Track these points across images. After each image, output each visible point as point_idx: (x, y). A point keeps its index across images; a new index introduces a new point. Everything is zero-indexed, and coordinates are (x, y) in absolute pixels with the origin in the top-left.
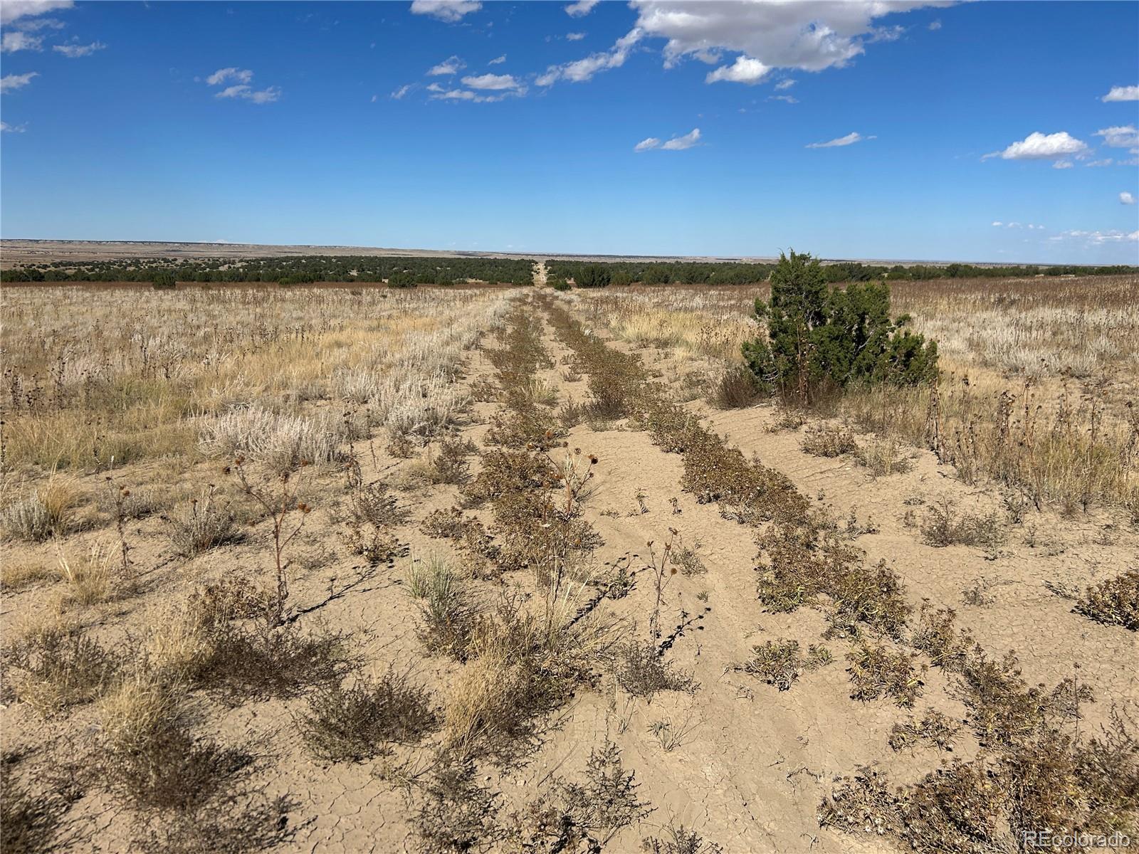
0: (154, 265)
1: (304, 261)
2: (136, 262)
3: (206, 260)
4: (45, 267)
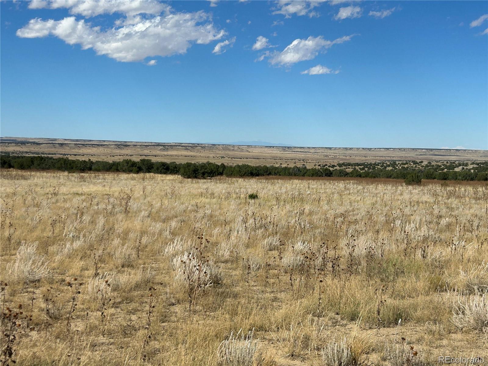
0: (406, 166)
2: (393, 164)
3: (445, 163)
4: (333, 166)
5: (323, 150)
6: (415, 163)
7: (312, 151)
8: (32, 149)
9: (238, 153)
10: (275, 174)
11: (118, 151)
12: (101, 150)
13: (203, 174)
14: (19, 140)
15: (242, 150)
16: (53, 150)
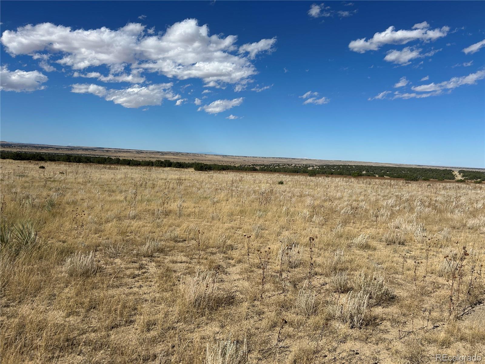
0: (284, 166)
1: (341, 167)
2: (279, 165)
3: (303, 165)
4: (250, 166)
5: (242, 158)
6: (288, 165)
7: (238, 158)
8: (92, 153)
9: (201, 158)
10: (231, 169)
11: (138, 155)
12: (128, 154)
13: (206, 169)
14: (84, 148)
15: (203, 156)
16: (103, 154)
